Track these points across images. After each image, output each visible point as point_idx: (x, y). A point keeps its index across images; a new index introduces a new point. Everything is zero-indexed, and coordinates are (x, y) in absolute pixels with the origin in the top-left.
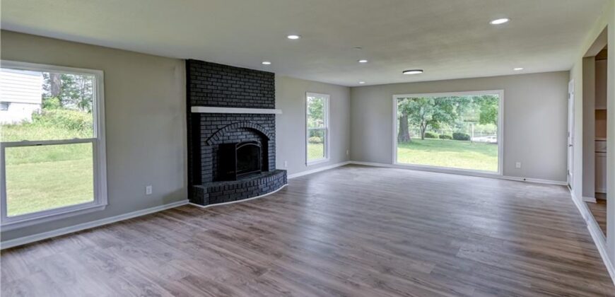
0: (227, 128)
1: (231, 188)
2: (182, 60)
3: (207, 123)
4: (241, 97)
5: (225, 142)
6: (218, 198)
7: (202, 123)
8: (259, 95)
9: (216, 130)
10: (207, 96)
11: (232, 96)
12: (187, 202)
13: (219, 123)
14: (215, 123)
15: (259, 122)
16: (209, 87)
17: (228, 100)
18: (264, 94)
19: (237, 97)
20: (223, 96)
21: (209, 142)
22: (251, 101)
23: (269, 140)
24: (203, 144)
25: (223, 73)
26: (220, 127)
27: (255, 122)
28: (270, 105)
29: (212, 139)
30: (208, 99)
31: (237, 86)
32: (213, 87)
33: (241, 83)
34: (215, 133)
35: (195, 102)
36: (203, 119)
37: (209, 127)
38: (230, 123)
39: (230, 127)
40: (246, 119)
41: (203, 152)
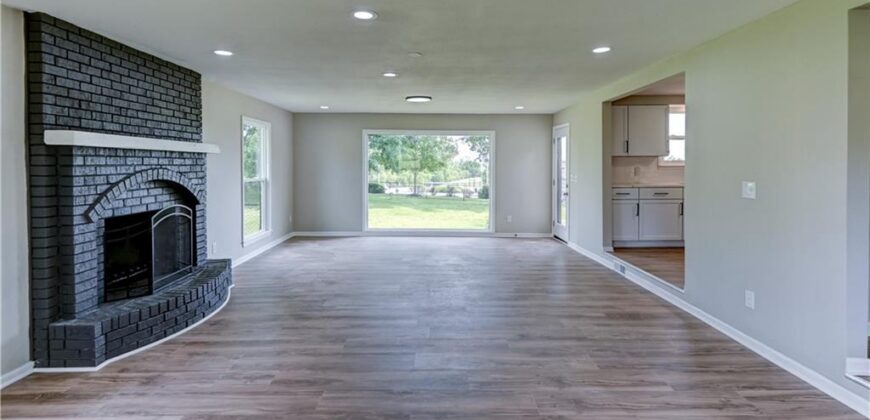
0: (127, 182)
1: (154, 312)
2: (16, 11)
3: (87, 171)
4: (146, 116)
5: (118, 213)
6: (126, 340)
7: (77, 171)
8: (176, 114)
9: (106, 187)
10: (80, 108)
11: (130, 113)
12: (29, 368)
13: (112, 170)
14: (104, 171)
15: (182, 169)
16: (84, 87)
17: (122, 120)
18: (186, 113)
19: (140, 115)
20: (113, 110)
21: (92, 215)
22: (165, 126)
23: (198, 203)
24: (77, 220)
25: (112, 60)
26: (113, 180)
27: (176, 169)
28: (195, 136)
29: (98, 207)
30: (83, 114)
31: (140, 91)
32: (93, 89)
33: (147, 86)
34: (104, 194)
35: (52, 120)
36: (78, 161)
37: (90, 181)
38: (131, 170)
39: (133, 178)
40: (161, 162)
41: (78, 239)
